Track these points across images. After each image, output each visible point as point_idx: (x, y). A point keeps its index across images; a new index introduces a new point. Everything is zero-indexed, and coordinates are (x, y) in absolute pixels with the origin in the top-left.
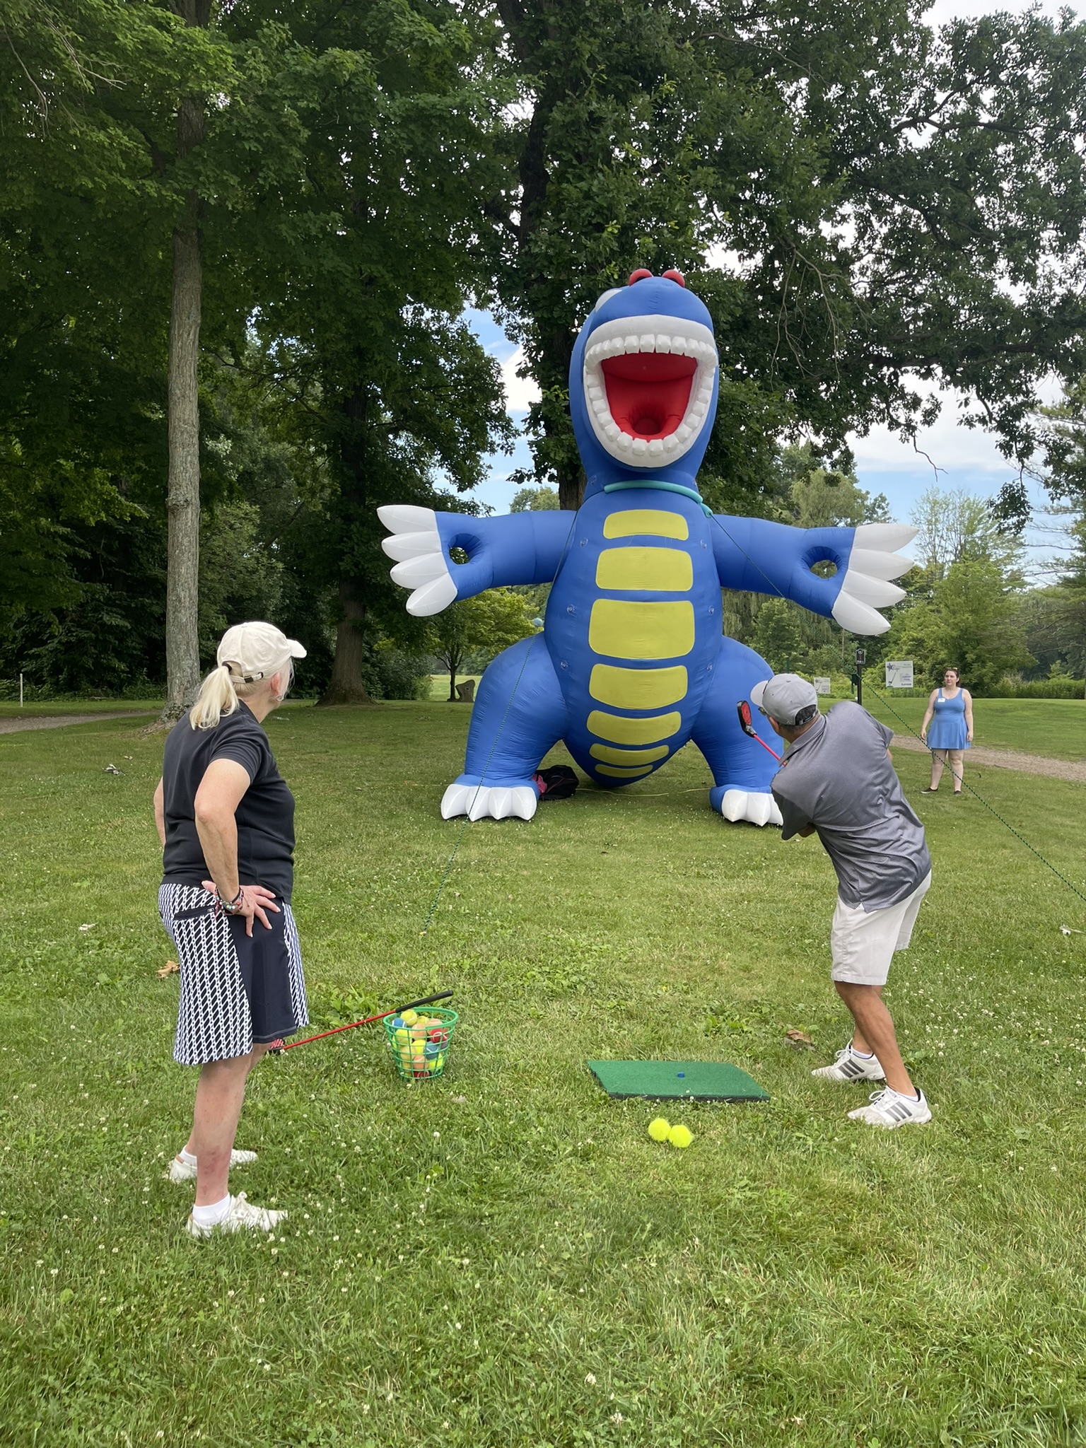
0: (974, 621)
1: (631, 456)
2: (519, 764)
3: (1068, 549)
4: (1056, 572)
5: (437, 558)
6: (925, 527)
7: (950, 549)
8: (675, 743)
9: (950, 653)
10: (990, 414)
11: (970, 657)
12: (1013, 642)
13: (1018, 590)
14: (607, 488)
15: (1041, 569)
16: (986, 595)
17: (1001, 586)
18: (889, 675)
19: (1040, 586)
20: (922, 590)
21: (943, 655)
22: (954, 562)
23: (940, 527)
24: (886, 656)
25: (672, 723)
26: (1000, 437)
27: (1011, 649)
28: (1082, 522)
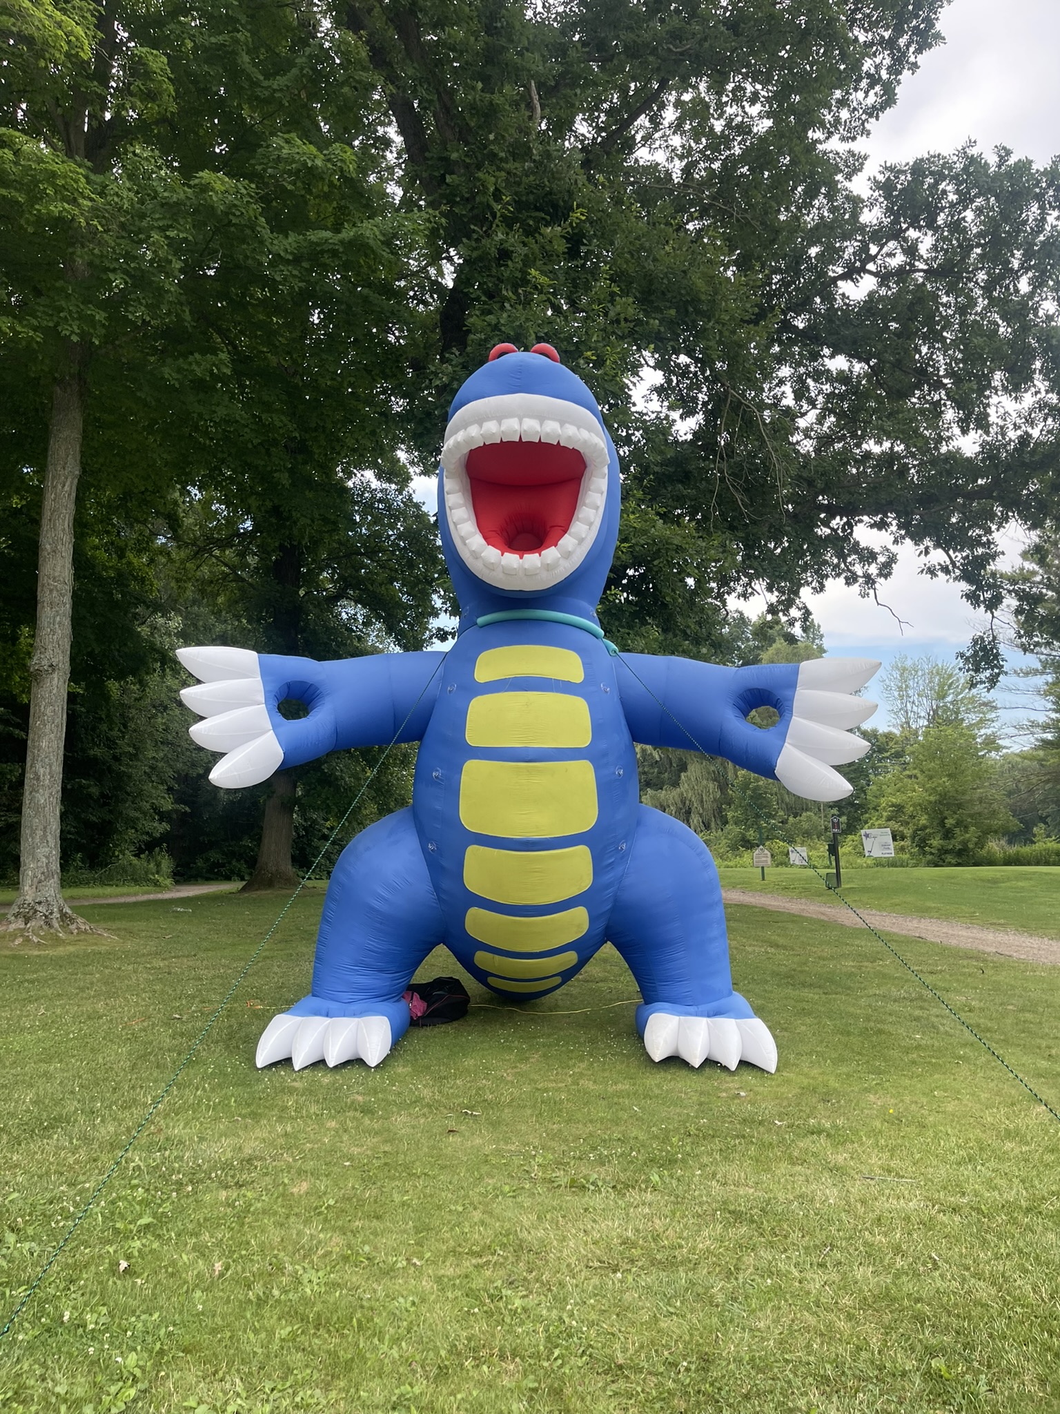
0: (952, 786)
1: (501, 576)
2: (381, 981)
3: (1043, 712)
4: (1033, 733)
5: (258, 712)
6: (896, 694)
7: (923, 714)
8: (585, 948)
9: (931, 819)
10: (953, 563)
11: (950, 822)
12: (995, 806)
13: (993, 754)
14: (481, 620)
15: (1016, 732)
16: (962, 758)
17: (978, 750)
18: (867, 844)
19: (1016, 749)
20: (898, 755)
21: (923, 820)
22: (927, 727)
23: (911, 692)
24: (866, 822)
25: (577, 922)
26: (964, 586)
27: (994, 813)
28: (1053, 684)
